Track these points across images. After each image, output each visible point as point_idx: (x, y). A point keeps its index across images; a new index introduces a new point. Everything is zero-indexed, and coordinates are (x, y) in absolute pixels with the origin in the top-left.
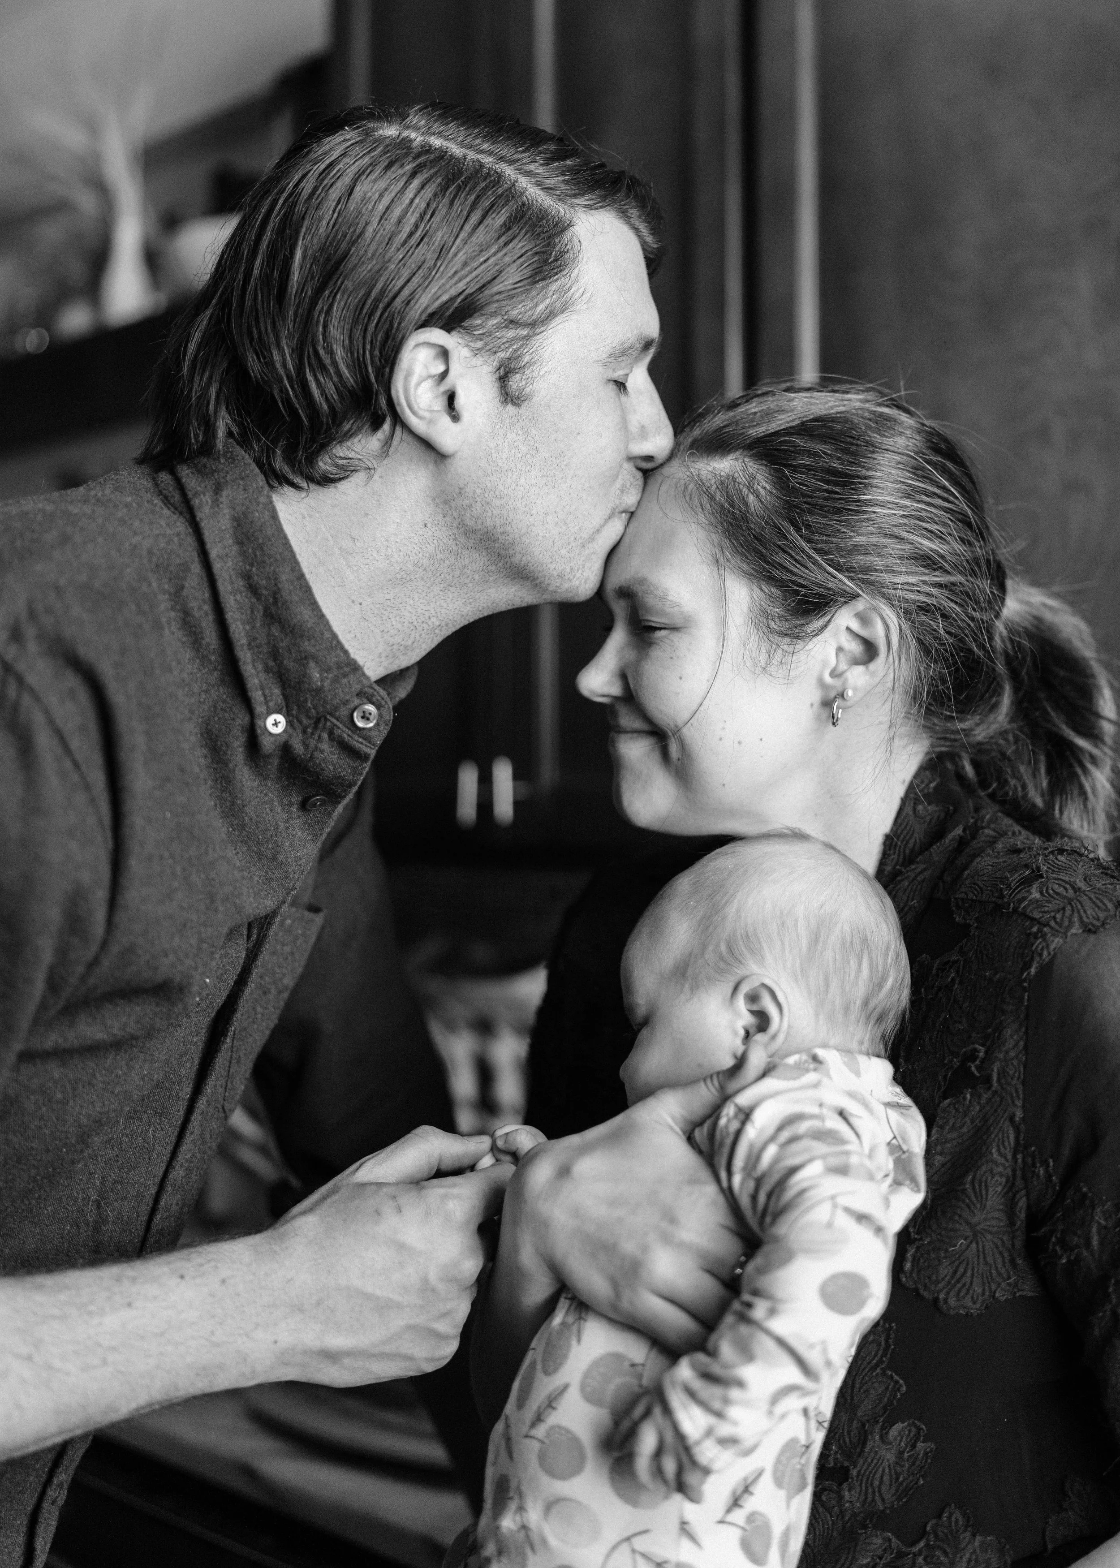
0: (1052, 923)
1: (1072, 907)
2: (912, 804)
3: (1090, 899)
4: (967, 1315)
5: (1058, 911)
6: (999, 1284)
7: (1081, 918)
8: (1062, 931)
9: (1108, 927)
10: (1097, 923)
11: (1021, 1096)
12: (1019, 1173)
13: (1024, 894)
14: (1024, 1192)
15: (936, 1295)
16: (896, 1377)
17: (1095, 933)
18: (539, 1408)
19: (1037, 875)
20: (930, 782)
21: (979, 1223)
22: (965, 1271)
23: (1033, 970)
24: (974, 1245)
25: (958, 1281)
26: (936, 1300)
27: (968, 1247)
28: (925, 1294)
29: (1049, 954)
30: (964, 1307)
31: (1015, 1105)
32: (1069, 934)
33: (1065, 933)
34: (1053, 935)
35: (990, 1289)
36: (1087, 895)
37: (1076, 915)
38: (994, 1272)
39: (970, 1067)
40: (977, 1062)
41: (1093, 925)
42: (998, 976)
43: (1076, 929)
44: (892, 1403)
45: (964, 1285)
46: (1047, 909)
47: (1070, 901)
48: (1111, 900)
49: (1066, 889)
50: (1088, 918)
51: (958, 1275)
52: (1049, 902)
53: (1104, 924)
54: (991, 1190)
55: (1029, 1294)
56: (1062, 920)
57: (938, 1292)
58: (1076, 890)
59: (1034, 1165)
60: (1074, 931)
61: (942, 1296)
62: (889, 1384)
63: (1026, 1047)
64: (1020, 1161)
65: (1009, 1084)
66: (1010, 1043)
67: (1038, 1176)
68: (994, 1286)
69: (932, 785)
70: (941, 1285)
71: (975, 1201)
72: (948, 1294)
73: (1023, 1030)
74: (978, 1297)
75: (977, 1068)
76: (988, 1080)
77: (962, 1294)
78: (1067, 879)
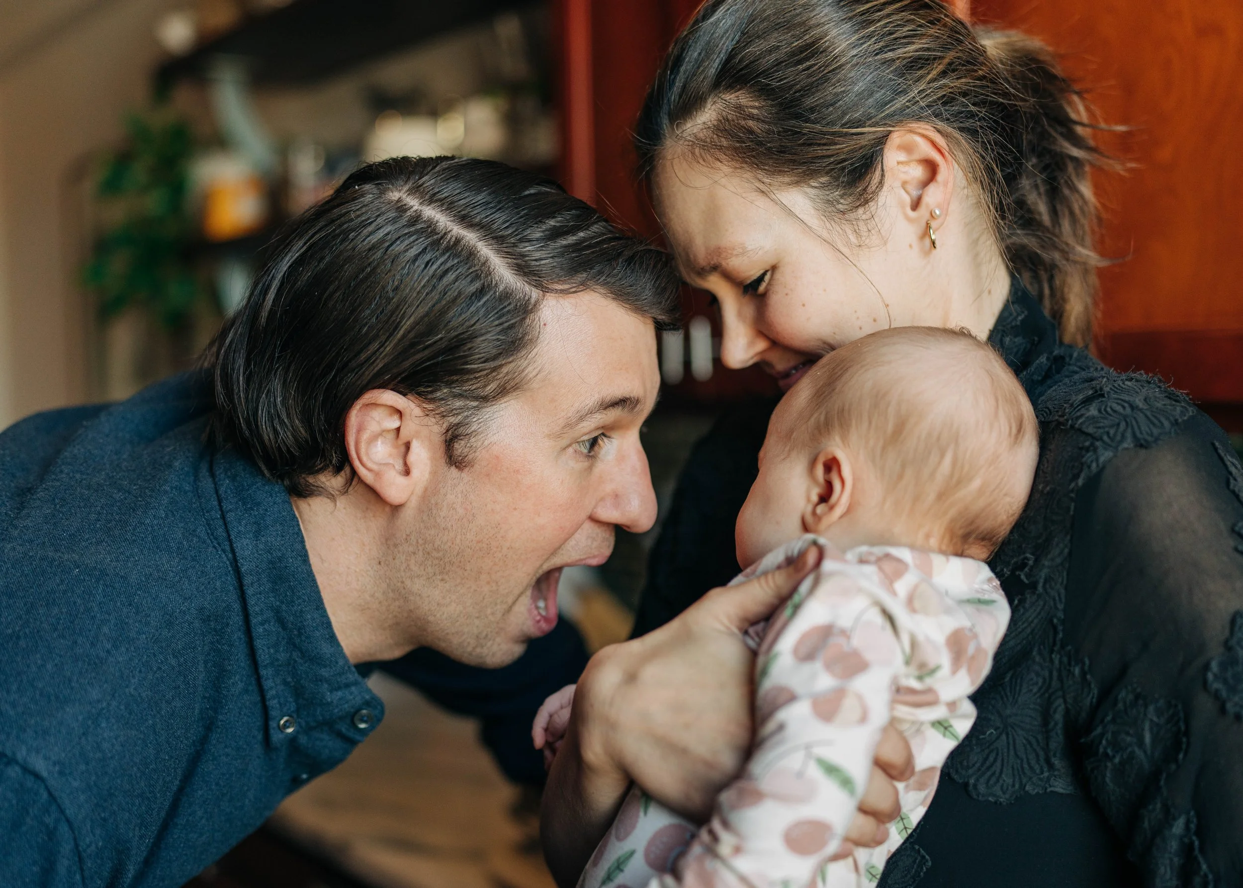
0: (1105, 438)
1: (1127, 423)
2: (999, 336)
3: (1146, 416)
4: (996, 803)
5: (1112, 426)
6: (1030, 778)
7: (1134, 435)
8: (1114, 444)
9: (1160, 442)
10: (1149, 439)
11: (1063, 600)
12: (1055, 674)
13: (1083, 411)
14: (1060, 693)
15: (966, 780)
16: (922, 851)
17: (1146, 448)
18: (609, 869)
19: (1099, 394)
20: (1018, 315)
21: (1010, 716)
22: (995, 760)
23: (1080, 482)
24: (1004, 737)
25: (988, 769)
26: (966, 785)
27: (998, 738)
28: (956, 777)
29: (1098, 466)
30: (994, 795)
31: (1056, 608)
32: (1120, 448)
33: (1116, 448)
34: (1105, 449)
35: (1021, 783)
36: (1142, 412)
37: (1129, 430)
38: (1026, 766)
39: (1020, 575)
40: (1026, 569)
41: (1146, 440)
42: (1048, 488)
43: (1128, 443)
44: (919, 876)
45: (994, 774)
46: (1102, 424)
47: (1125, 417)
48: (1168, 419)
49: (1124, 408)
50: (1141, 433)
51: (988, 763)
52: (1105, 418)
53: (1157, 439)
54: (1025, 686)
55: (1061, 791)
56: (1115, 435)
57: (969, 777)
58: (1133, 407)
59: (1069, 664)
60: (1125, 445)
61: (972, 781)
62: (916, 859)
63: (1070, 553)
64: (1057, 662)
65: (1052, 588)
66: (1056, 551)
67: (1073, 675)
68: (1024, 781)
69: (1020, 318)
70: (971, 771)
71: (1009, 694)
72: (977, 780)
73: (1069, 537)
74: (1007, 789)
75: (1027, 576)
76: (1033, 586)
77: (991, 782)
78: (1127, 398)
